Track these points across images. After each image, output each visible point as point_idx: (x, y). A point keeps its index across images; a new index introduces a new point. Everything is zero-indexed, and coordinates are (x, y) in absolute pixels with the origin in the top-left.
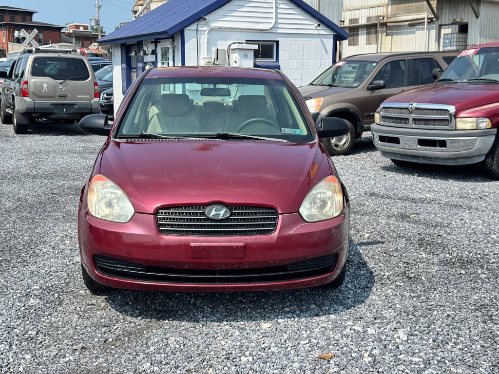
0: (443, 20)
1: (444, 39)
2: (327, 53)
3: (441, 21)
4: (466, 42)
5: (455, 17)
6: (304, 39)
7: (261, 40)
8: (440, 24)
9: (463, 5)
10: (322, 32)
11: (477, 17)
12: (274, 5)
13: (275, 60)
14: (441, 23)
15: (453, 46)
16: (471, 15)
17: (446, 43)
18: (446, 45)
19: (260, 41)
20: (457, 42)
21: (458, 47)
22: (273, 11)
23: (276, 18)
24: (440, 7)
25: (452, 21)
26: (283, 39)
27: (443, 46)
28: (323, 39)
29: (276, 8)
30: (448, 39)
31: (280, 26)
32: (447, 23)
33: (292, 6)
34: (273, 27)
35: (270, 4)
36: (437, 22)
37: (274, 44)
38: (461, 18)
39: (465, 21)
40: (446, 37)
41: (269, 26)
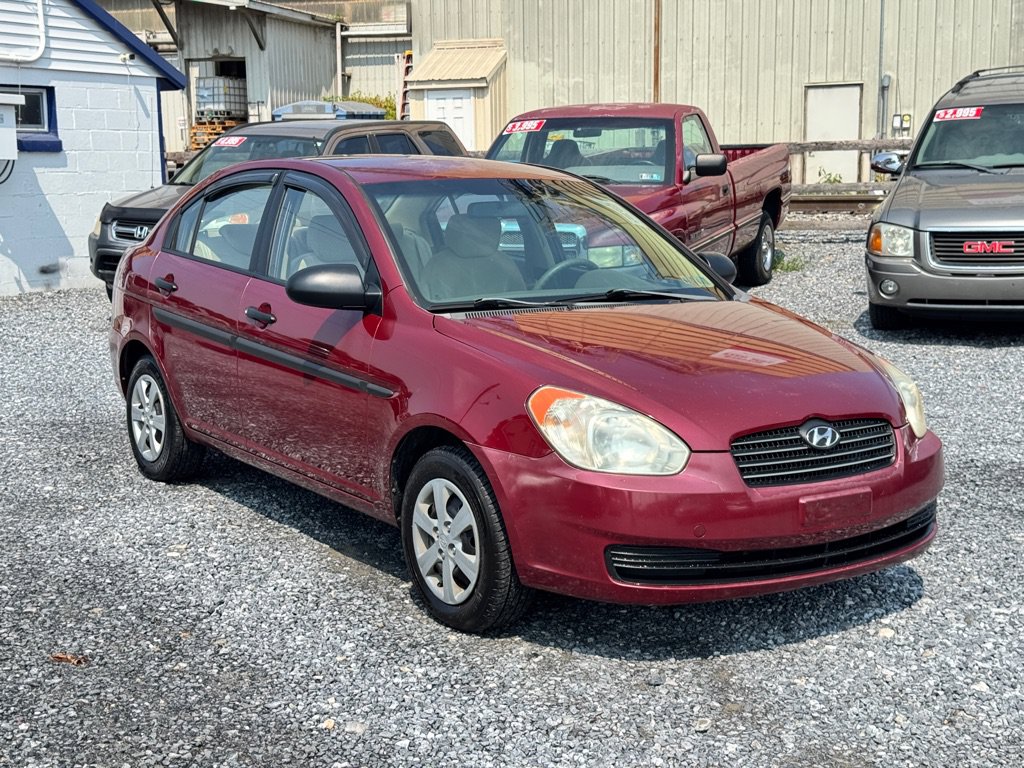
0: (194, 49)
1: (198, 88)
2: (148, 115)
3: (189, 51)
4: (245, 96)
5: (216, 46)
6: (103, 85)
7: (20, 84)
8: (186, 57)
9: (231, 23)
10: (136, 72)
11: (262, 48)
12: (40, 8)
13: (46, 129)
14: (189, 55)
15: (219, 102)
16: (248, 41)
17: (202, 97)
18: (204, 100)
19: (17, 86)
20: (225, 94)
21: (228, 105)
22: (40, 21)
23: (47, 37)
24: (184, 23)
25: (211, 53)
26: (62, 82)
27: (198, 103)
28: (138, 87)
29: (45, 15)
30: (207, 89)
31: (54, 55)
32: (203, 57)
33: (73, 12)
34: (41, 58)
35: (31, 7)
36: (179, 53)
37: (42, 94)
38: (230, 47)
39: (239, 54)
40: (202, 84)
41: (34, 55)
